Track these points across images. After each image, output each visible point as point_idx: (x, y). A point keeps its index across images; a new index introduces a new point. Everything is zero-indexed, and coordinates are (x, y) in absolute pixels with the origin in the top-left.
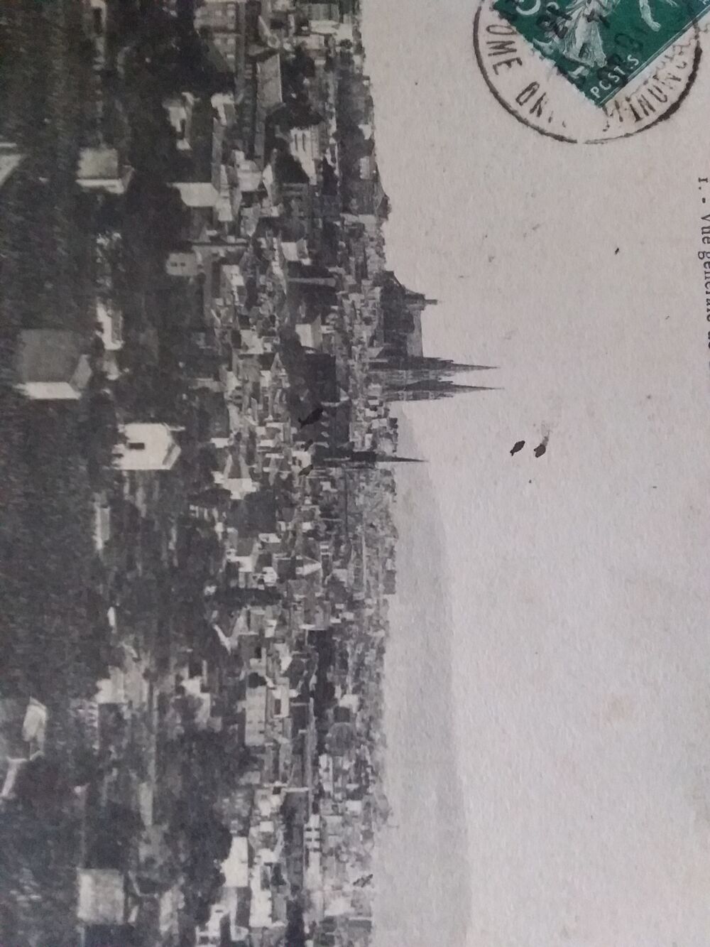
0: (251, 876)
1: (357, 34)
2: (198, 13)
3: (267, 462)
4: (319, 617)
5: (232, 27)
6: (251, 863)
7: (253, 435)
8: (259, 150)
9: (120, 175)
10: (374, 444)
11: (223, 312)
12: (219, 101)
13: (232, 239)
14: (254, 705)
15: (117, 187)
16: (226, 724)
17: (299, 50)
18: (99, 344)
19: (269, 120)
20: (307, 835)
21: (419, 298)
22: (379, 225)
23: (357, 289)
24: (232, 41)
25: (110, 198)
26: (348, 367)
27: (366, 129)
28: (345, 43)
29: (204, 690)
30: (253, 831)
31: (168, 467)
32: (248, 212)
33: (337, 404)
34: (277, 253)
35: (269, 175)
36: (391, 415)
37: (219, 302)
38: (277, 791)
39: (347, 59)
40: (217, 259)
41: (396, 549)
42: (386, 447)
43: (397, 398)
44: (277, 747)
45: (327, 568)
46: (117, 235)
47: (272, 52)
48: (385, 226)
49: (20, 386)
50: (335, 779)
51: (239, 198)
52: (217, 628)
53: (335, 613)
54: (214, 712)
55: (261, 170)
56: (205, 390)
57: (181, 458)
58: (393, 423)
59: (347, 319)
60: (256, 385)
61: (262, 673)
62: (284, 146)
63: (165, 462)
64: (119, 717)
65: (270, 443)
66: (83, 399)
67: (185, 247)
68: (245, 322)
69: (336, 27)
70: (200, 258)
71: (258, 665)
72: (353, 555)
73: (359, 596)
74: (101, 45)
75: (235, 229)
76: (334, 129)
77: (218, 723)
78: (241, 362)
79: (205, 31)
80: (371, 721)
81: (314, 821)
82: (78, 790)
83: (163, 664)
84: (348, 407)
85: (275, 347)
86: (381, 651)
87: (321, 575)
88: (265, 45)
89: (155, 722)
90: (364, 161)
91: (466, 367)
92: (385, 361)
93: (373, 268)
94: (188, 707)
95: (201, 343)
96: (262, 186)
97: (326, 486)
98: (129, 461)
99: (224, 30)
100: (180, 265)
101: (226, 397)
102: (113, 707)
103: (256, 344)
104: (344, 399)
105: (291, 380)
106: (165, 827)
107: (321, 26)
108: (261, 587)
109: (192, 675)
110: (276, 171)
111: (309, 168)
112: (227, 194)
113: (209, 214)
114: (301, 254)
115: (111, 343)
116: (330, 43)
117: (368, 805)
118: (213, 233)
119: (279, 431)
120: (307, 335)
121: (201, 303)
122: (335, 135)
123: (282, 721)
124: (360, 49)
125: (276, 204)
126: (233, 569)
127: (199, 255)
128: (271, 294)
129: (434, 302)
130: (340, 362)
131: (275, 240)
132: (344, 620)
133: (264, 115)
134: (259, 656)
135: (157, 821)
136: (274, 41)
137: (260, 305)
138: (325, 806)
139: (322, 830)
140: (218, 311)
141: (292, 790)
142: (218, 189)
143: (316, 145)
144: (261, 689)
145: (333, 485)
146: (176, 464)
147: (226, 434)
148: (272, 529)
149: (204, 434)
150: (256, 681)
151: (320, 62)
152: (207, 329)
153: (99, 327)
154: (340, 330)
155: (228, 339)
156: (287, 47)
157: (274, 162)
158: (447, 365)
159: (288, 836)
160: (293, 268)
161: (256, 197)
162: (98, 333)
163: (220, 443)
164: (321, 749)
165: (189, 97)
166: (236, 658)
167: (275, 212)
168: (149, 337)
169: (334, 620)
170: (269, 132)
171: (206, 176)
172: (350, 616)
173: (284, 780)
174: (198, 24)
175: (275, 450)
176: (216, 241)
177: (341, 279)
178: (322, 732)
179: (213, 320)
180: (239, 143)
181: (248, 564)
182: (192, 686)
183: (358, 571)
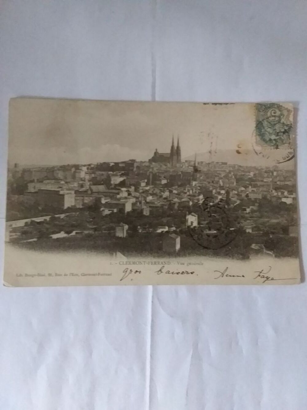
146: (196, 214)
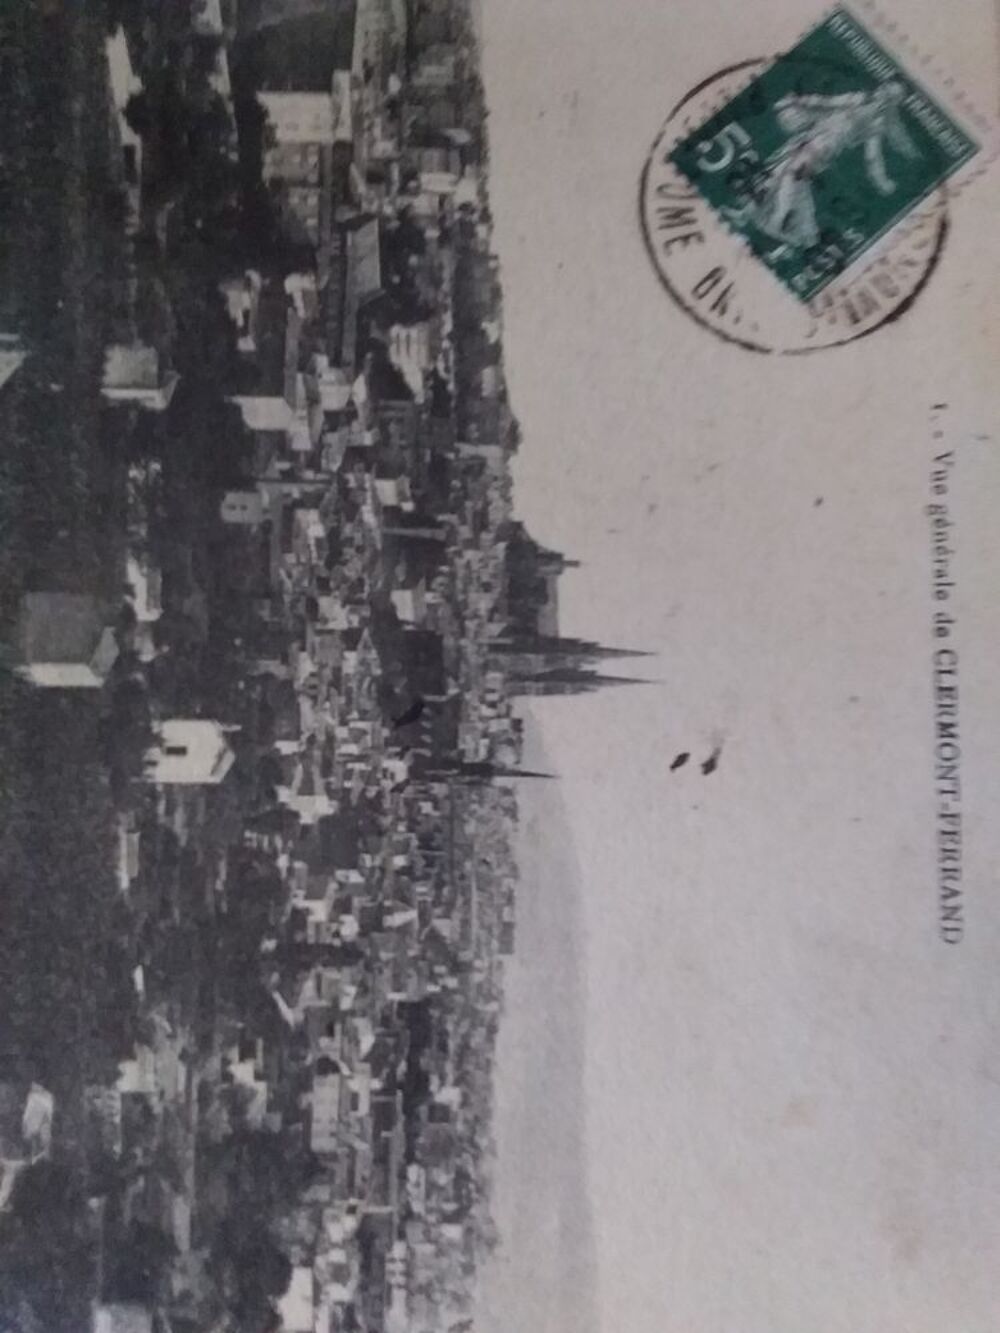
0: (315, 1318)
1: (483, 194)
2: (268, 157)
3: (348, 775)
4: (412, 983)
5: (313, 178)
6: (316, 1300)
7: (331, 739)
8: (349, 354)
9: (160, 383)
10: (491, 752)
11: (295, 572)
12: (296, 284)
13: (309, 474)
14: (323, 1099)
15: (156, 400)
16: (287, 1122)
17: (403, 214)
18: (129, 614)
19: (361, 313)
20: (389, 1267)
21: (555, 558)
22: (506, 458)
23: (474, 544)
24: (313, 201)
25: (147, 416)
26: (459, 650)
27: (491, 329)
28: (466, 207)
29: (258, 1077)
30: (320, 1261)
31: (217, 779)
32: (332, 438)
33: (444, 699)
34: (369, 495)
35: (360, 390)
36: (515, 714)
37: (291, 558)
38: (352, 1210)
39: (468, 229)
40: (289, 501)
41: (516, 894)
42: (506, 757)
43: (523, 692)
44: (353, 1153)
45: (424, 917)
46: (156, 466)
47: (368, 217)
48: (515, 462)
49: (22, 669)
50: (428, 1196)
51: (320, 419)
52: (277, 996)
53: (433, 978)
54: (271, 1106)
55: (350, 381)
56: (268, 677)
57: (235, 768)
58: (517, 725)
59: (459, 585)
60: (337, 671)
61: (335, 1056)
62: (381, 349)
63: (214, 772)
64: (147, 1111)
65: (353, 749)
66: (106, 685)
67: (247, 484)
68: (324, 586)
69: (455, 183)
70: (266, 499)
71: (329, 1046)
72: (460, 901)
73: (465, 956)
74: (134, 199)
75: (314, 460)
76: (448, 327)
77: (276, 1122)
78: (317, 639)
79: (278, 183)
80: (478, 1122)
81: (398, 1250)
82: (94, 1203)
83: (205, 1043)
84: (457, 703)
85: (364, 621)
86: (492, 1030)
87: (416, 926)
88: (358, 206)
89: (194, 1117)
90: (488, 374)
91: (615, 653)
92: (507, 641)
93: (496, 516)
94: (237, 1099)
95: (266, 614)
96: (351, 403)
97: (427, 807)
98: (166, 771)
99: (303, 183)
100: (239, 509)
101: (298, 685)
102: (138, 1098)
103: (337, 615)
104: (453, 691)
105: (384, 664)
106: (206, 1253)
107: (435, 181)
108: (337, 942)
109: (243, 1058)
110: (371, 384)
111: (415, 380)
112: (304, 413)
113: (279, 441)
114: (401, 496)
115: (145, 612)
116: (447, 206)
117: (469, 1231)
118: (285, 465)
119: (364, 732)
120: (406, 605)
121: (267, 560)
122: (451, 336)
123: (360, 1120)
124: (486, 217)
125: (369, 428)
126: (300, 917)
127: (265, 495)
128: (360, 550)
129: (575, 564)
130: (449, 642)
131: (367, 476)
132: (444, 988)
133: (355, 306)
134: (330, 1032)
135: (196, 1245)
136: (371, 202)
137: (345, 563)
138: (414, 1231)
139: (409, 1264)
140: (289, 571)
141: (373, 1209)
142: (293, 405)
143: (424, 351)
144: (333, 1078)
145: (436, 807)
147: (295, 735)
148: (354, 865)
149: (267, 735)
150: (327, 1066)
151: (432, 233)
152: (273, 594)
153: (129, 590)
154: (449, 598)
155: (301, 609)
156: (388, 210)
157: (367, 369)
158: (590, 649)
159: (365, 1268)
160: (391, 514)
161: (343, 418)
162: (128, 598)
163: (286, 747)
164: (410, 1158)
165: (255, 277)
166: (300, 1038)
167: (368, 439)
168: (194, 603)
169: (432, 988)
170: (362, 329)
171: (276, 388)
172: (452, 983)
173: (361, 1196)
174: (267, 172)
175: (360, 758)
176: (289, 476)
177: (452, 532)
178: (411, 1136)
179: (281, 583)
180: (321, 343)
181: (319, 911)
182: (243, 1072)
183: (465, 923)
